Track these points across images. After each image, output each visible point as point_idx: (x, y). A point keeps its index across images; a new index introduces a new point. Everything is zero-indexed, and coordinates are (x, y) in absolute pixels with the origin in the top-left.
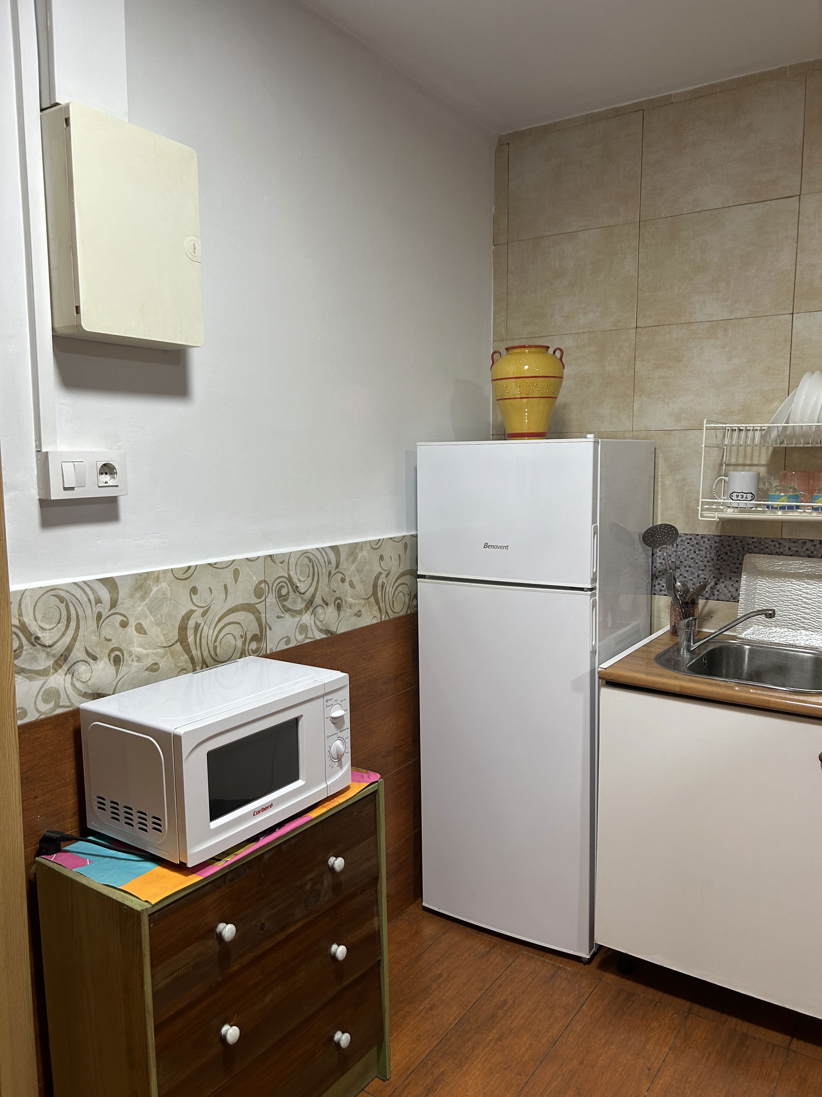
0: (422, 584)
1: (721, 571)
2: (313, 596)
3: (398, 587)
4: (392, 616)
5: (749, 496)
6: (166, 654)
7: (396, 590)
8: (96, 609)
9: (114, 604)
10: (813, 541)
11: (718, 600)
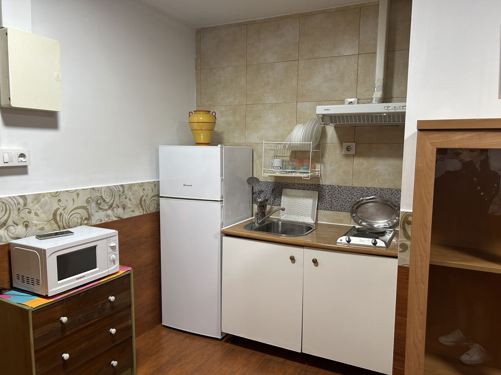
0: (161, 199)
1: (275, 195)
2: (112, 204)
3: (151, 201)
4: (149, 212)
5: (279, 168)
6: (47, 224)
7: (150, 202)
8: (18, 207)
9: (25, 205)
10: (304, 184)
11: (274, 205)
